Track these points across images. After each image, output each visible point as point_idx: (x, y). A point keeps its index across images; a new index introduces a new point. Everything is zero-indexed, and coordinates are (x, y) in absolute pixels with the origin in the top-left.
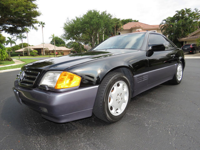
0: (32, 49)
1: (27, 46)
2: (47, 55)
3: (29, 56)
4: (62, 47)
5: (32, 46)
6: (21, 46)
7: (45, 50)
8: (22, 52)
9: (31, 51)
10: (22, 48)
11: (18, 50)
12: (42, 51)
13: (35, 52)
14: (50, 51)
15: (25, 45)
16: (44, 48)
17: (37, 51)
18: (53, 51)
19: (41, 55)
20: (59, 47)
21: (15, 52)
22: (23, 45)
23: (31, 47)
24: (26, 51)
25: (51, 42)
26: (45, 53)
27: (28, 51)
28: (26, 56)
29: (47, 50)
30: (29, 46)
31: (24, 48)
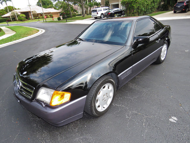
0: (19, 13)
1: (14, 10)
2: (36, 19)
3: (18, 21)
4: (50, 9)
5: (18, 9)
6: (6, 10)
7: (33, 13)
8: (9, 17)
9: (18, 16)
10: (8, 12)
11: (4, 14)
12: (30, 14)
13: (23, 17)
14: (38, 14)
15: (11, 9)
16: (32, 11)
17: (24, 16)
18: (41, 15)
19: (30, 19)
20: (47, 9)
21: (2, 17)
22: (9, 9)
23: (18, 11)
24: (13, 16)
25: (38, 3)
26: (34, 17)
27: (15, 16)
28: (14, 21)
29: (35, 13)
30: (15, 9)
31: (10, 13)
